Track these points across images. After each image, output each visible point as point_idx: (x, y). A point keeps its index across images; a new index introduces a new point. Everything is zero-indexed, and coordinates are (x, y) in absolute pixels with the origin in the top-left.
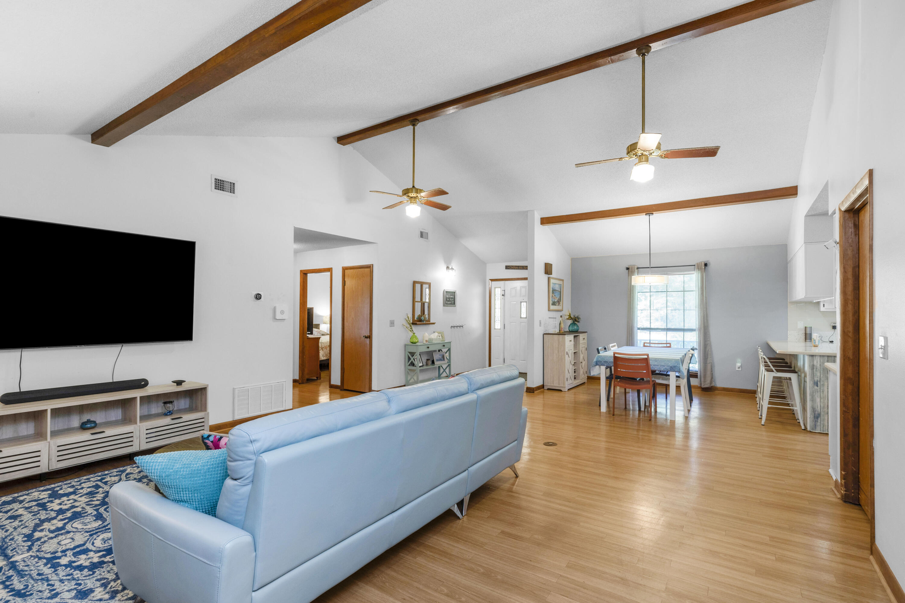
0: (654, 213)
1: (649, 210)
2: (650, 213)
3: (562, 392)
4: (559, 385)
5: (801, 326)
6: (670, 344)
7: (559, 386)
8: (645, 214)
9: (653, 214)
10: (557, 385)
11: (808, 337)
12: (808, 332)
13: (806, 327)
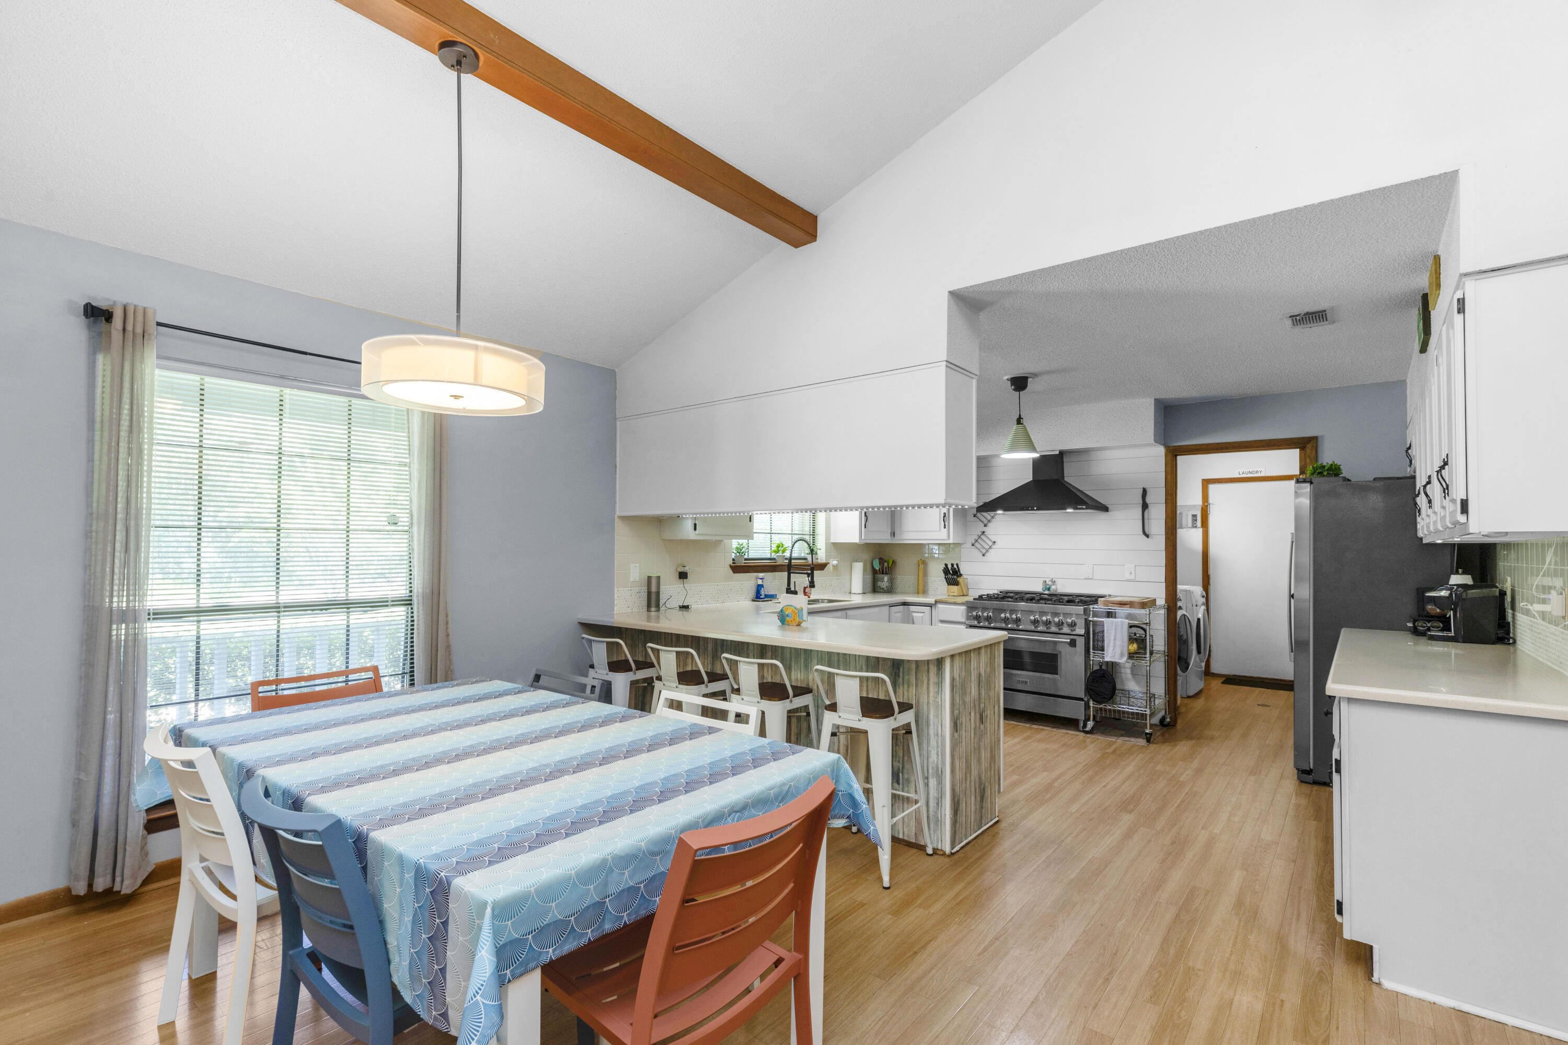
5: (638, 573)
11: (653, 600)
12: (654, 589)
13: (649, 578)
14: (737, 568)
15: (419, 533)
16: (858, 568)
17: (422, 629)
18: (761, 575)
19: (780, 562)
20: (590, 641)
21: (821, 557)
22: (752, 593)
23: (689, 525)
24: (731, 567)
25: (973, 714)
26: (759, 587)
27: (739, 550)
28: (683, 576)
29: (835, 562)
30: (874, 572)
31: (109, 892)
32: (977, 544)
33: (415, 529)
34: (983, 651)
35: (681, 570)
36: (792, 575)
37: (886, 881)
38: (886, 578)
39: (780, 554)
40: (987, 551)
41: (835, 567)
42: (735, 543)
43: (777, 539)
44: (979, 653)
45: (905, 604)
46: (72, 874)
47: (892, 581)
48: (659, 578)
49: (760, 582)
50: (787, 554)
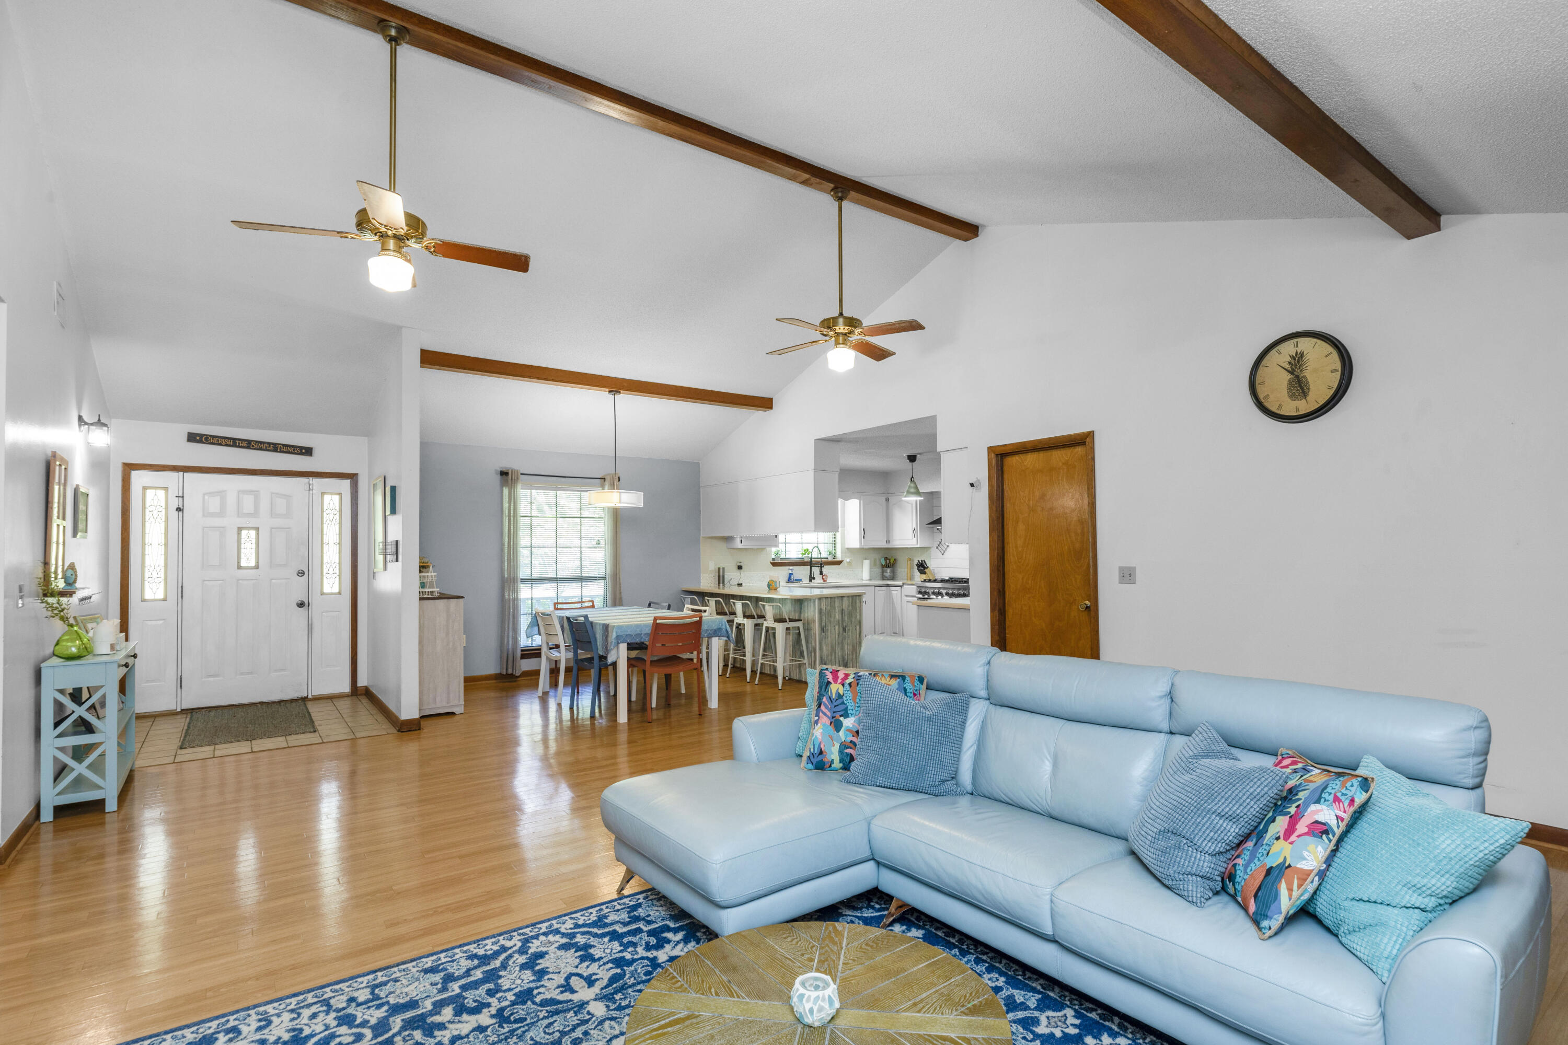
0: (622, 391)
1: (616, 385)
2: (617, 392)
3: (456, 718)
4: (448, 703)
5: (712, 566)
6: (592, 601)
7: (449, 705)
8: (607, 390)
9: (620, 392)
10: (445, 704)
11: (721, 580)
12: (721, 574)
13: (719, 568)
14: (775, 564)
15: (609, 548)
16: (867, 564)
17: (610, 586)
18: (791, 568)
19: (806, 560)
20: (684, 598)
21: (839, 557)
22: (787, 578)
23: (738, 540)
24: (771, 563)
25: (837, 627)
26: (791, 575)
27: (777, 554)
28: (740, 568)
29: (848, 560)
30: (883, 566)
31: (512, 674)
32: (939, 548)
33: (607, 546)
34: (845, 599)
35: (739, 564)
36: (813, 568)
37: (780, 688)
38: (889, 570)
39: (807, 555)
40: (944, 552)
41: (849, 563)
42: (774, 549)
43: (805, 546)
44: (842, 600)
45: (888, 586)
46: (502, 668)
47: (893, 572)
48: (723, 568)
49: (790, 572)
50: (810, 556)
